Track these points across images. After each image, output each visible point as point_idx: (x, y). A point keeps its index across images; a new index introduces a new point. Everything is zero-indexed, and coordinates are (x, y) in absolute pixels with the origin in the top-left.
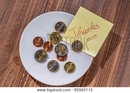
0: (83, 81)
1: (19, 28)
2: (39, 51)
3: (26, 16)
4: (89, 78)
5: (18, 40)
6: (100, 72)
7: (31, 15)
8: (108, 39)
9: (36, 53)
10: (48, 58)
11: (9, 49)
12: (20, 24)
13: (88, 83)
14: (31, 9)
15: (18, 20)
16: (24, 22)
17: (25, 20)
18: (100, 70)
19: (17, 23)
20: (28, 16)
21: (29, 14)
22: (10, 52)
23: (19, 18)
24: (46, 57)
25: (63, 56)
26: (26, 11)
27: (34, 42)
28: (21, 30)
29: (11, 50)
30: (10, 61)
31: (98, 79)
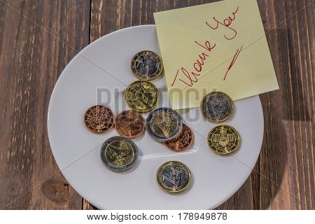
0: (256, 188)
1: (32, 105)
2: (109, 142)
3: (42, 67)
4: (272, 175)
5: (40, 135)
6: (293, 151)
7: (54, 62)
8: (281, 63)
9: (103, 149)
10: (142, 155)
11: (20, 168)
12: (33, 92)
13: (273, 188)
14: (49, 49)
15: (23, 84)
16: (41, 84)
17: (41, 80)
18: (292, 146)
19: (23, 93)
20: (48, 65)
21: (49, 61)
22: (27, 172)
23: (26, 78)
24: (135, 152)
25: (181, 137)
26: (38, 55)
27: (87, 124)
28: (39, 107)
29: (27, 166)
30: (33, 199)
31: (294, 171)
